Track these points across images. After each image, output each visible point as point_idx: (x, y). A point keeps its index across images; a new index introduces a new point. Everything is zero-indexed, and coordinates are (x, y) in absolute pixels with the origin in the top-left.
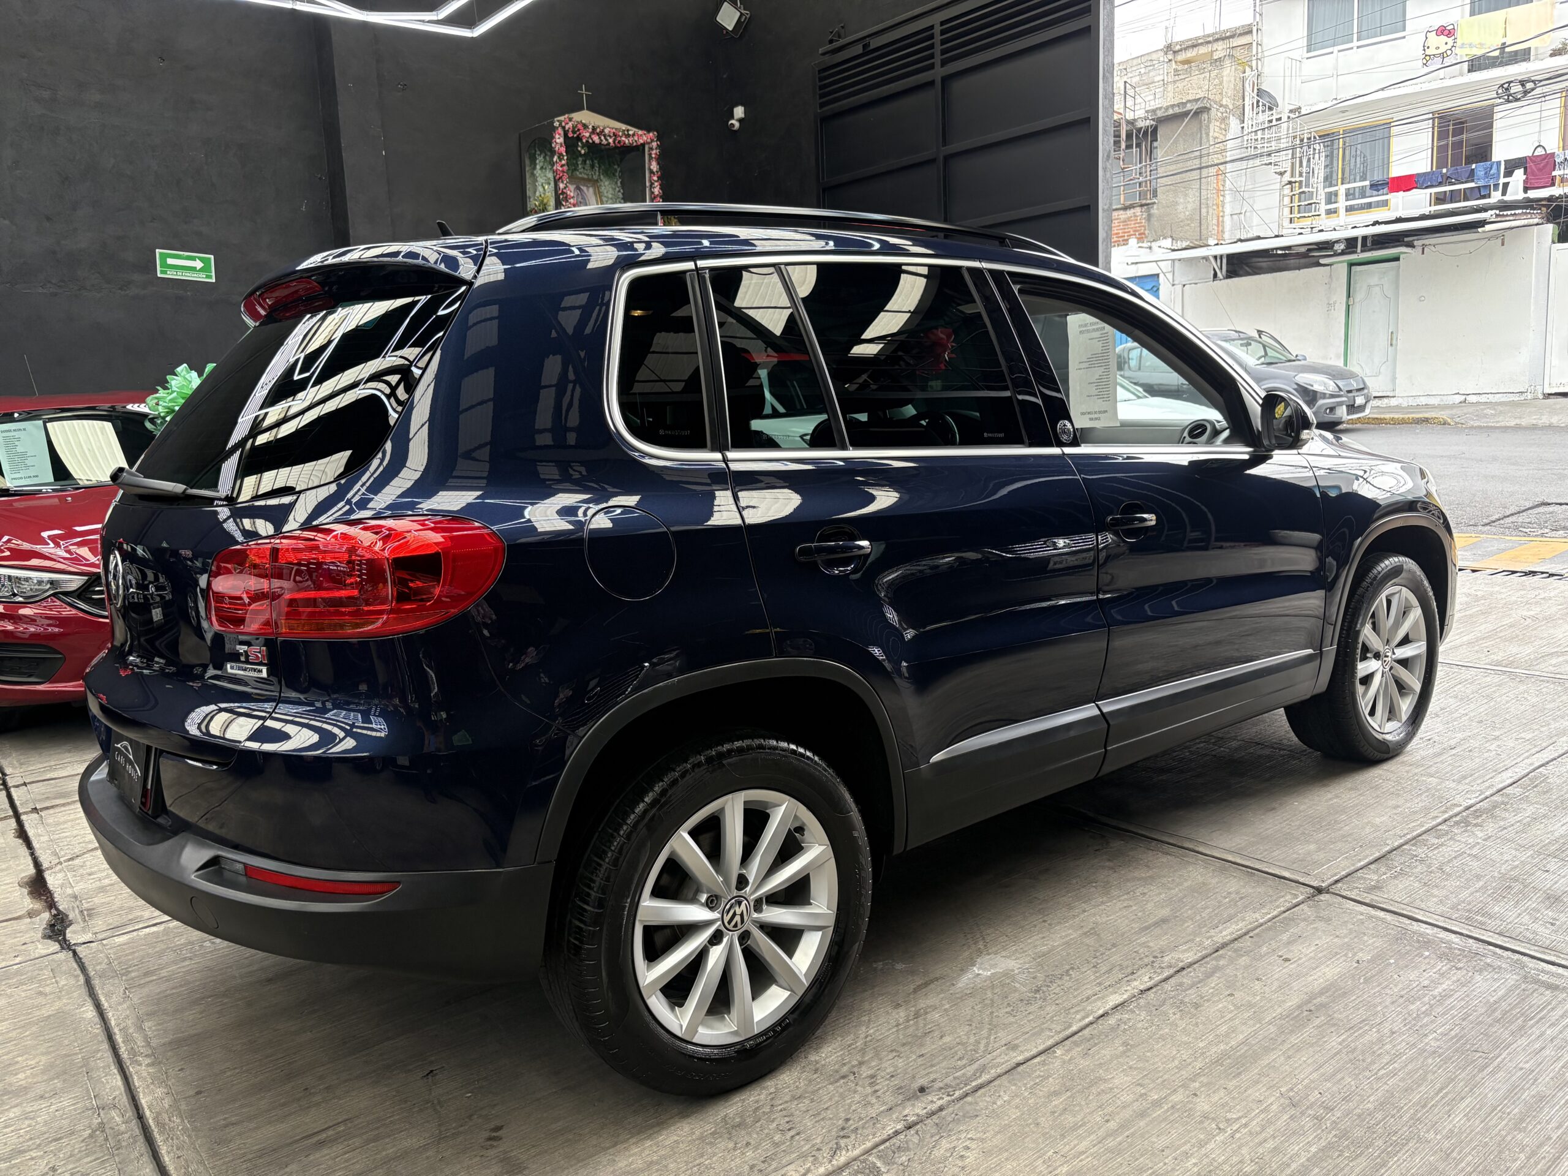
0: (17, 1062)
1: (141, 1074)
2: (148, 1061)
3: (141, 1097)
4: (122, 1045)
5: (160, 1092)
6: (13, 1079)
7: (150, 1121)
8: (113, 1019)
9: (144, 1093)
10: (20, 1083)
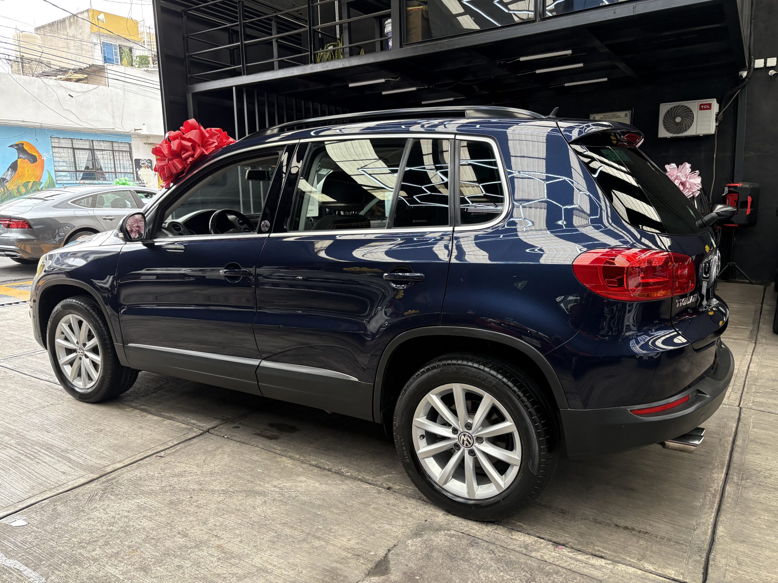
0: (766, 526)
1: (717, 485)
2: (710, 489)
3: (723, 478)
4: (716, 502)
5: (715, 475)
6: (770, 518)
7: (725, 468)
8: (712, 517)
9: (721, 478)
10: (767, 515)
